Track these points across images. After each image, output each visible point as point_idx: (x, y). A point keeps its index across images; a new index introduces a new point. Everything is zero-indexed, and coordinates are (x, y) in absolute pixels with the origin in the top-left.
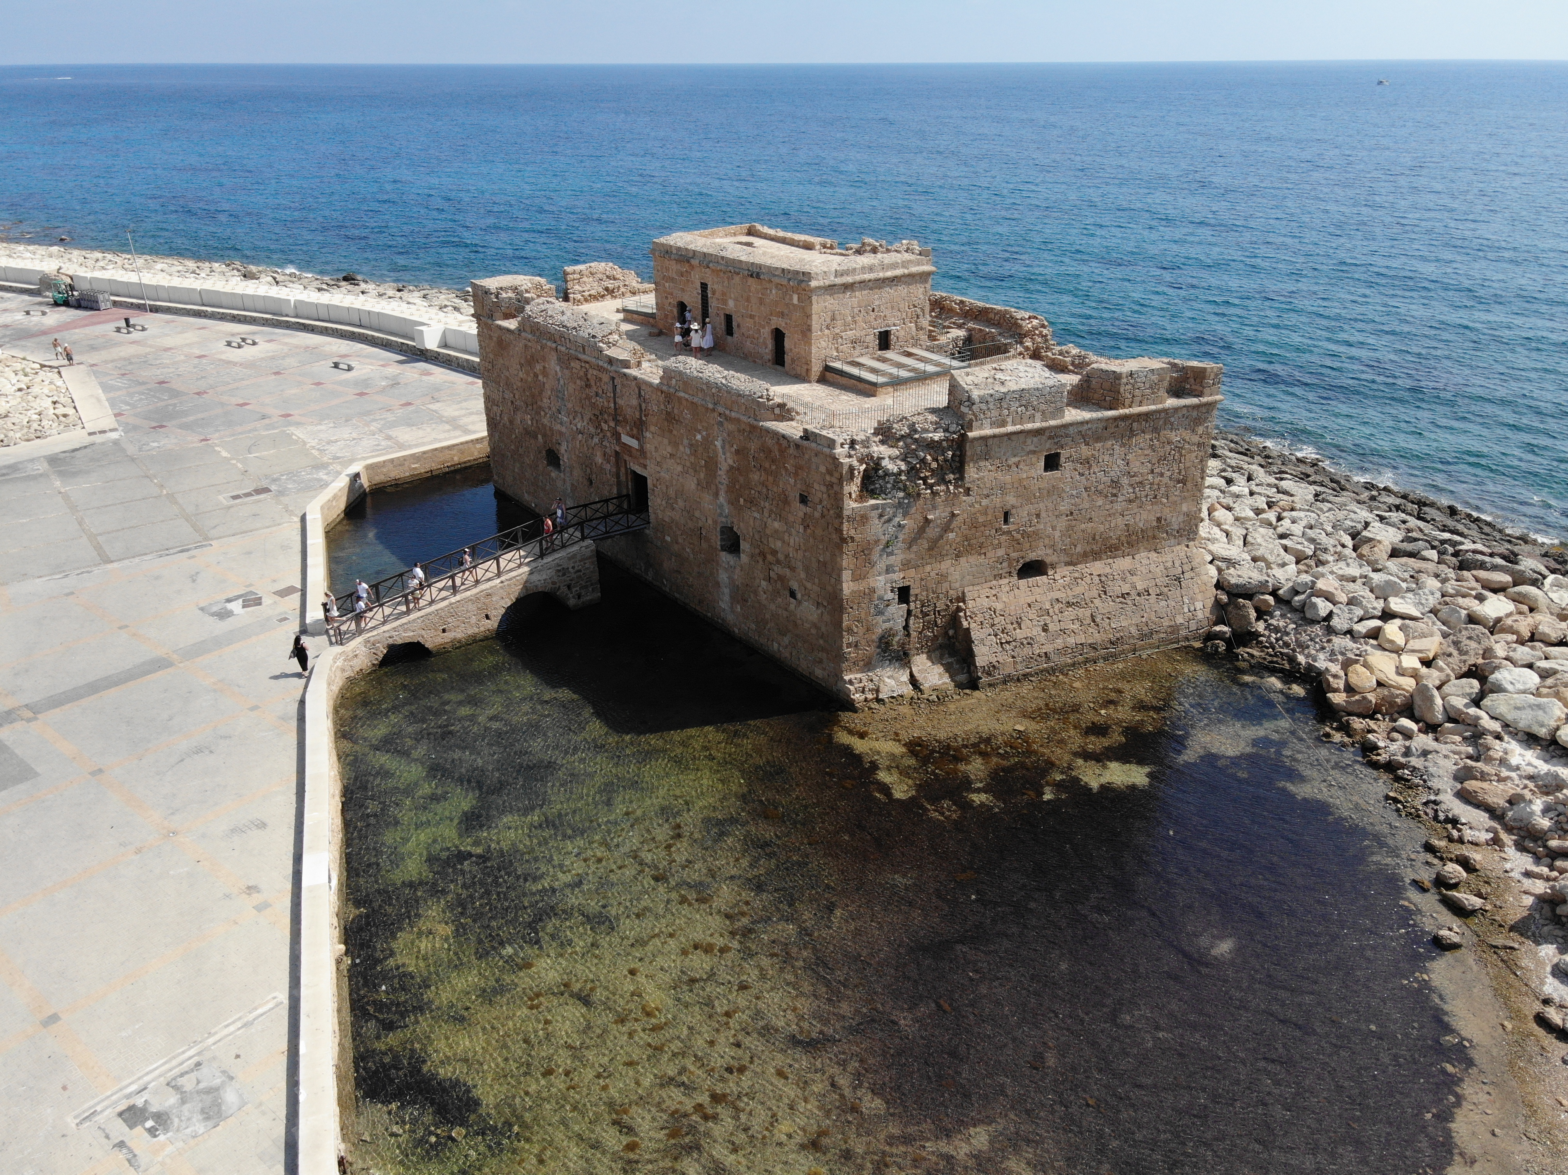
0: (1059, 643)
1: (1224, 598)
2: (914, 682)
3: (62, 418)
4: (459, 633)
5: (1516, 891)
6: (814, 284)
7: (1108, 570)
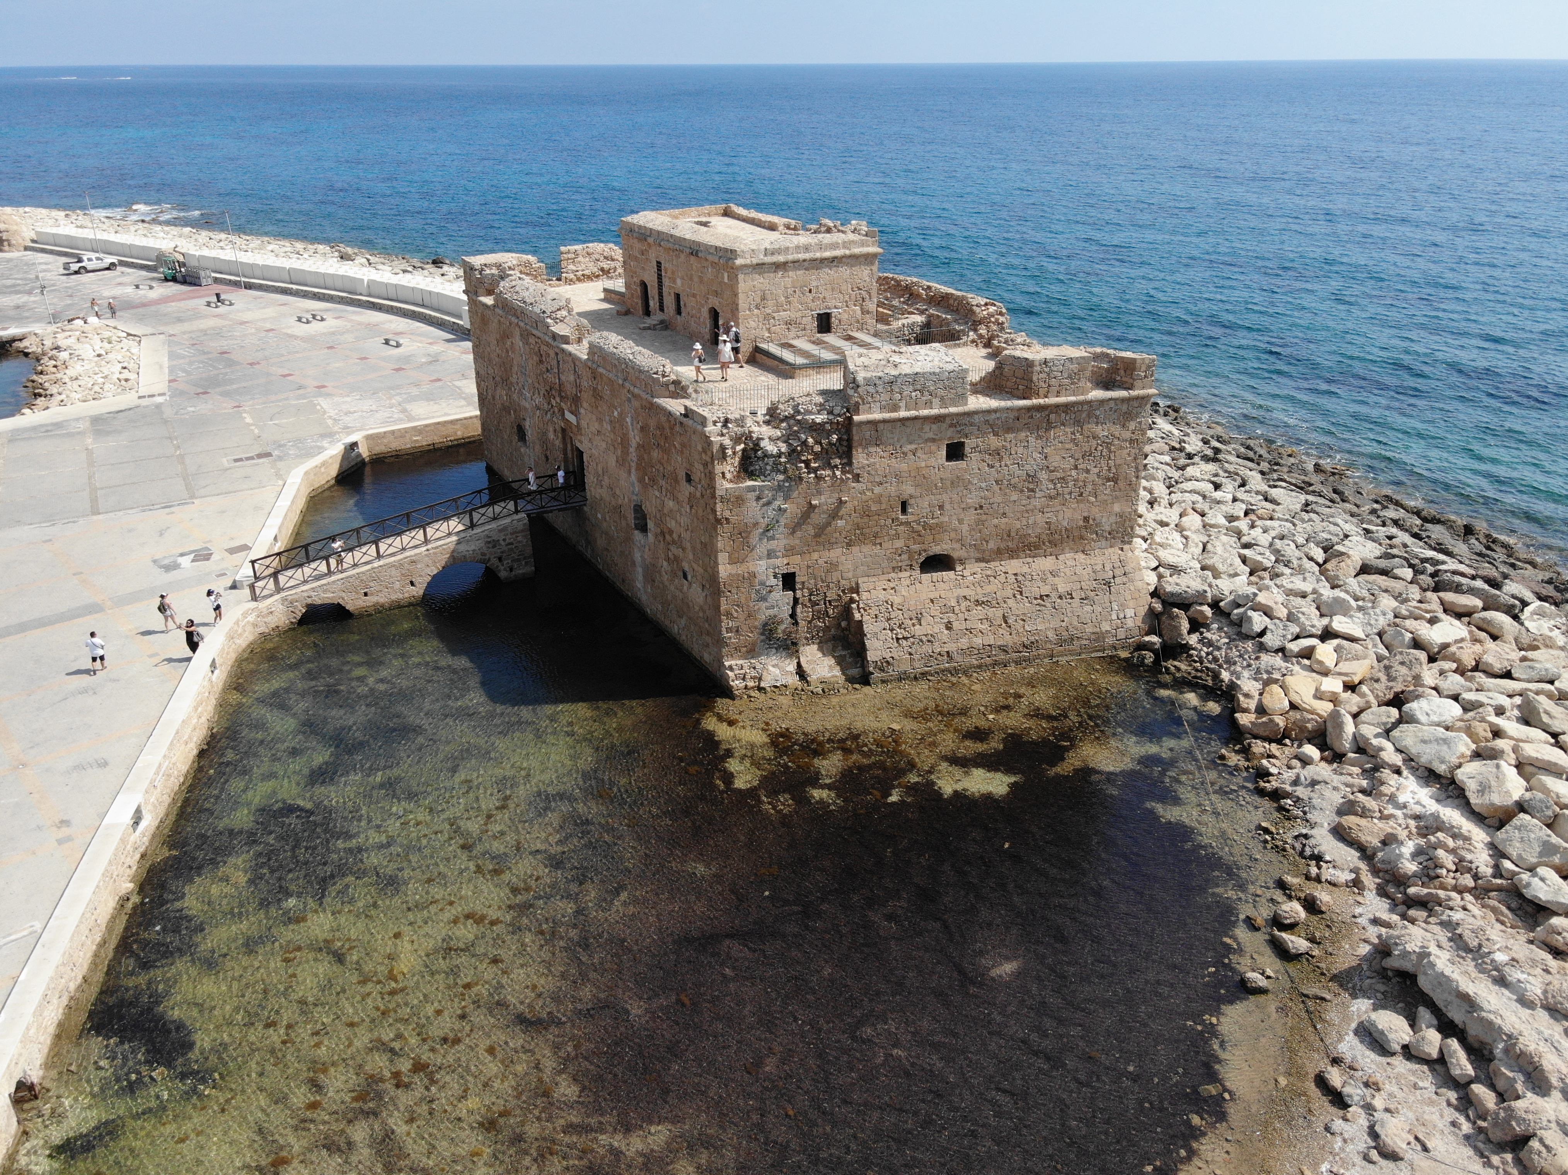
0: (964, 643)
1: (1158, 607)
2: (801, 673)
3: (123, 382)
4: (382, 598)
5: (1356, 938)
6: (739, 262)
7: (1025, 569)
